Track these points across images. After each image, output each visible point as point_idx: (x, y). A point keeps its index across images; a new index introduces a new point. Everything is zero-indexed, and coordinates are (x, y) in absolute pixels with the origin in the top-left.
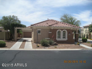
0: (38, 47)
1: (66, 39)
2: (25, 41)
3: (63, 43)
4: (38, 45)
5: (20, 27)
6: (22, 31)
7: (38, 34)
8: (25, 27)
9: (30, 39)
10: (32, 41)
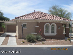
0: (24, 43)
1: (55, 34)
2: (8, 36)
3: (52, 39)
4: (24, 40)
5: (3, 20)
6: (4, 25)
7: (23, 28)
8: (8, 20)
9: (14, 34)
10: (16, 37)
